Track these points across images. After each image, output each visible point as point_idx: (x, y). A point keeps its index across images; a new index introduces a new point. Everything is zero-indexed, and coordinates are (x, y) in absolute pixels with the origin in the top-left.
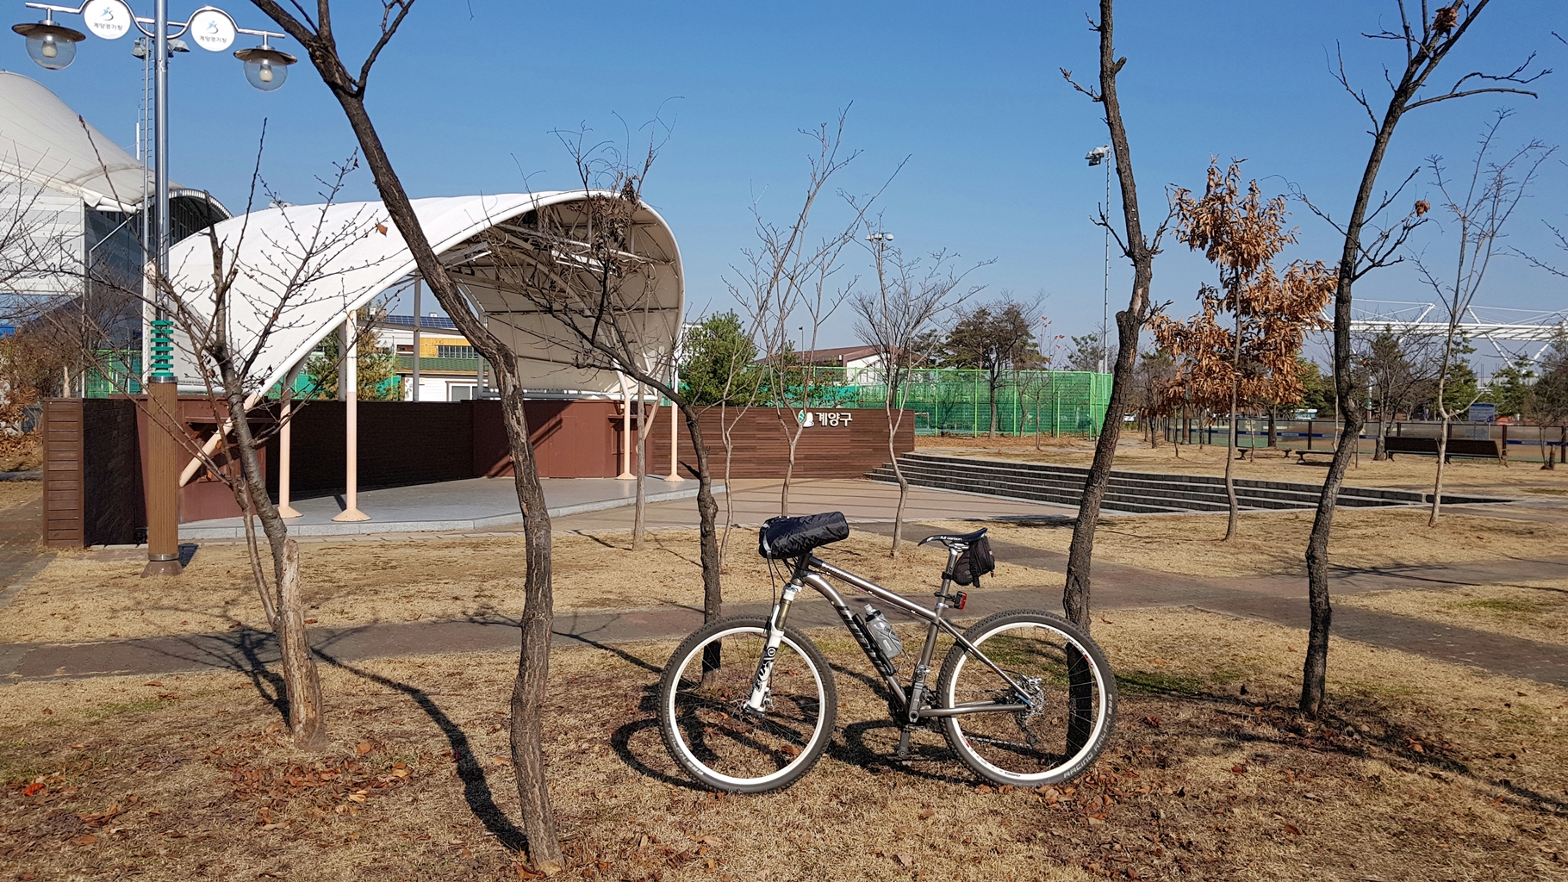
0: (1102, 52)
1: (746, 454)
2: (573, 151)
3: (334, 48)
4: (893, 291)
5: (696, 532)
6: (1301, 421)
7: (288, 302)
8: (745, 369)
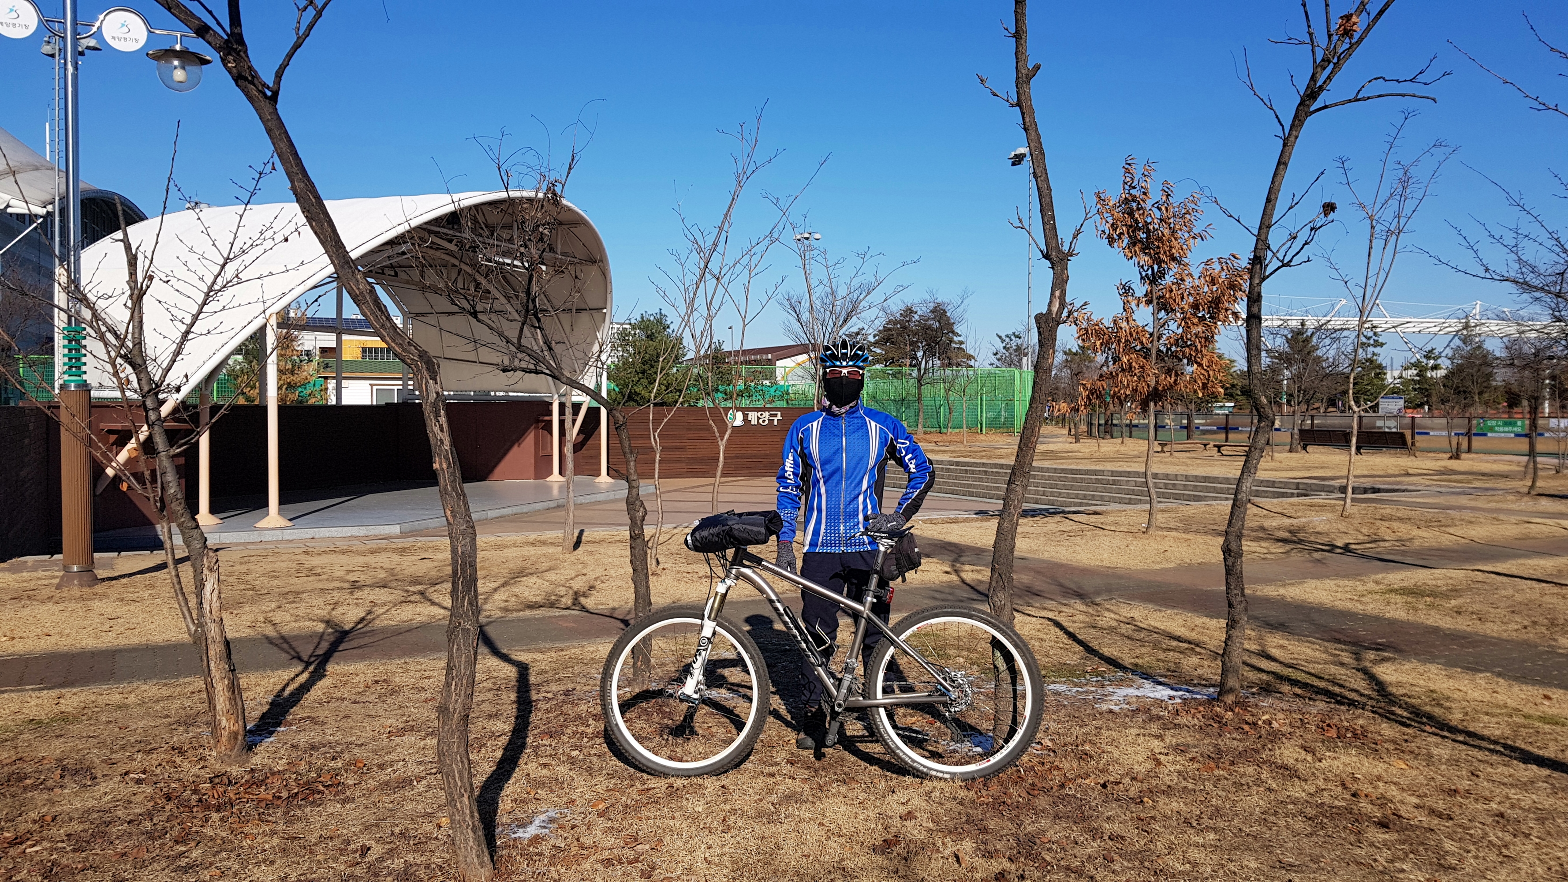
0: (1017, 58)
1: (676, 455)
2: (493, 157)
3: (246, 52)
4: (819, 291)
5: (625, 533)
6: (1219, 415)
7: (206, 309)
8: (675, 370)
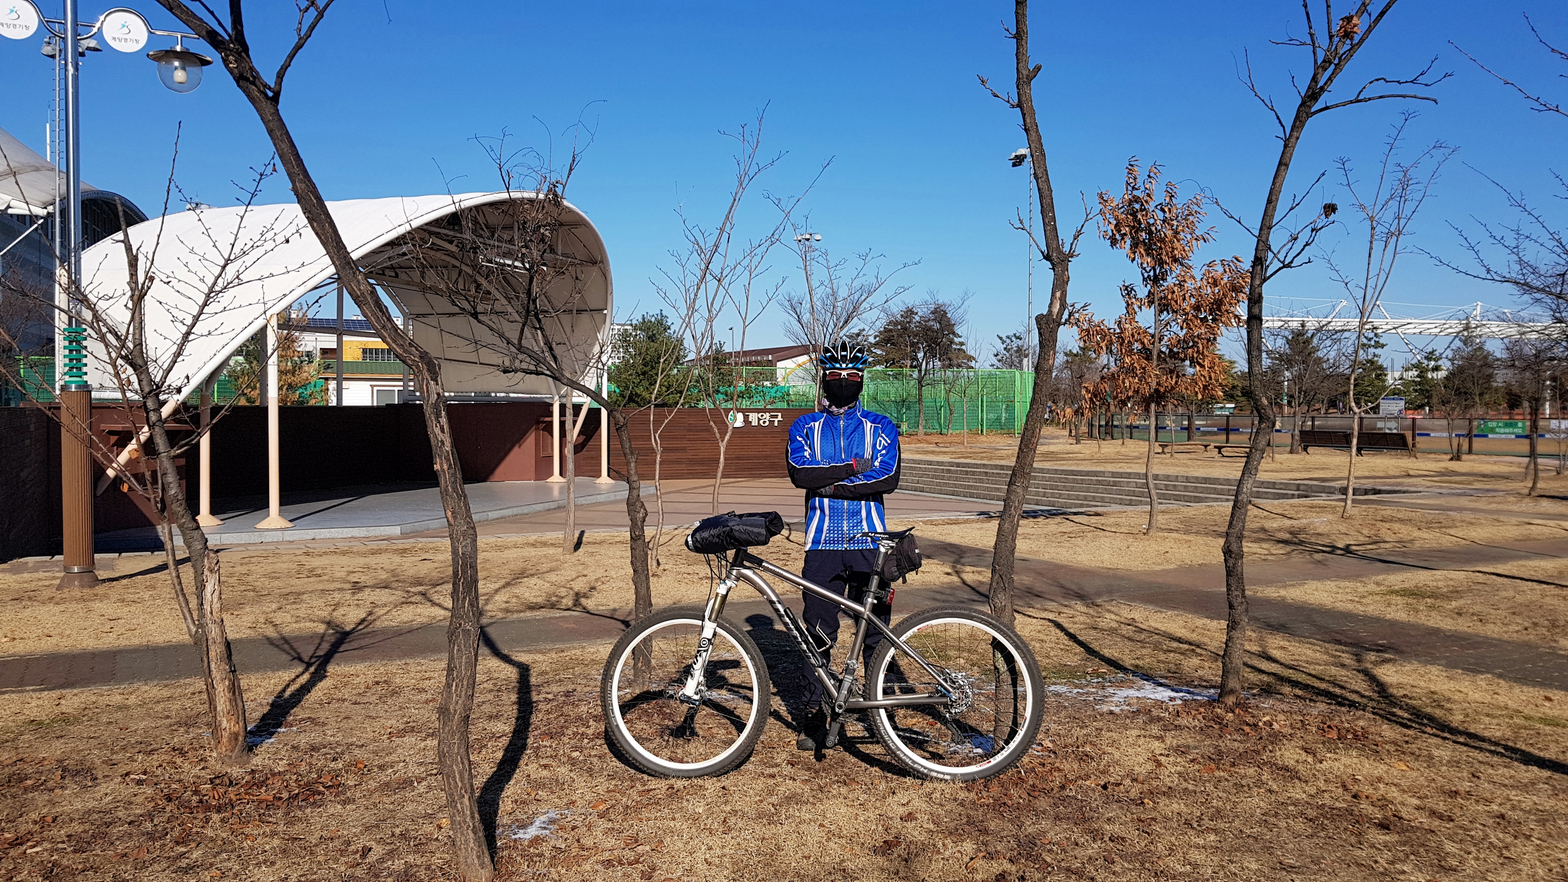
0: (1018, 59)
1: (678, 455)
2: (495, 157)
3: (247, 52)
4: (820, 292)
5: (625, 534)
6: (1219, 416)
7: (206, 310)
8: (675, 371)
